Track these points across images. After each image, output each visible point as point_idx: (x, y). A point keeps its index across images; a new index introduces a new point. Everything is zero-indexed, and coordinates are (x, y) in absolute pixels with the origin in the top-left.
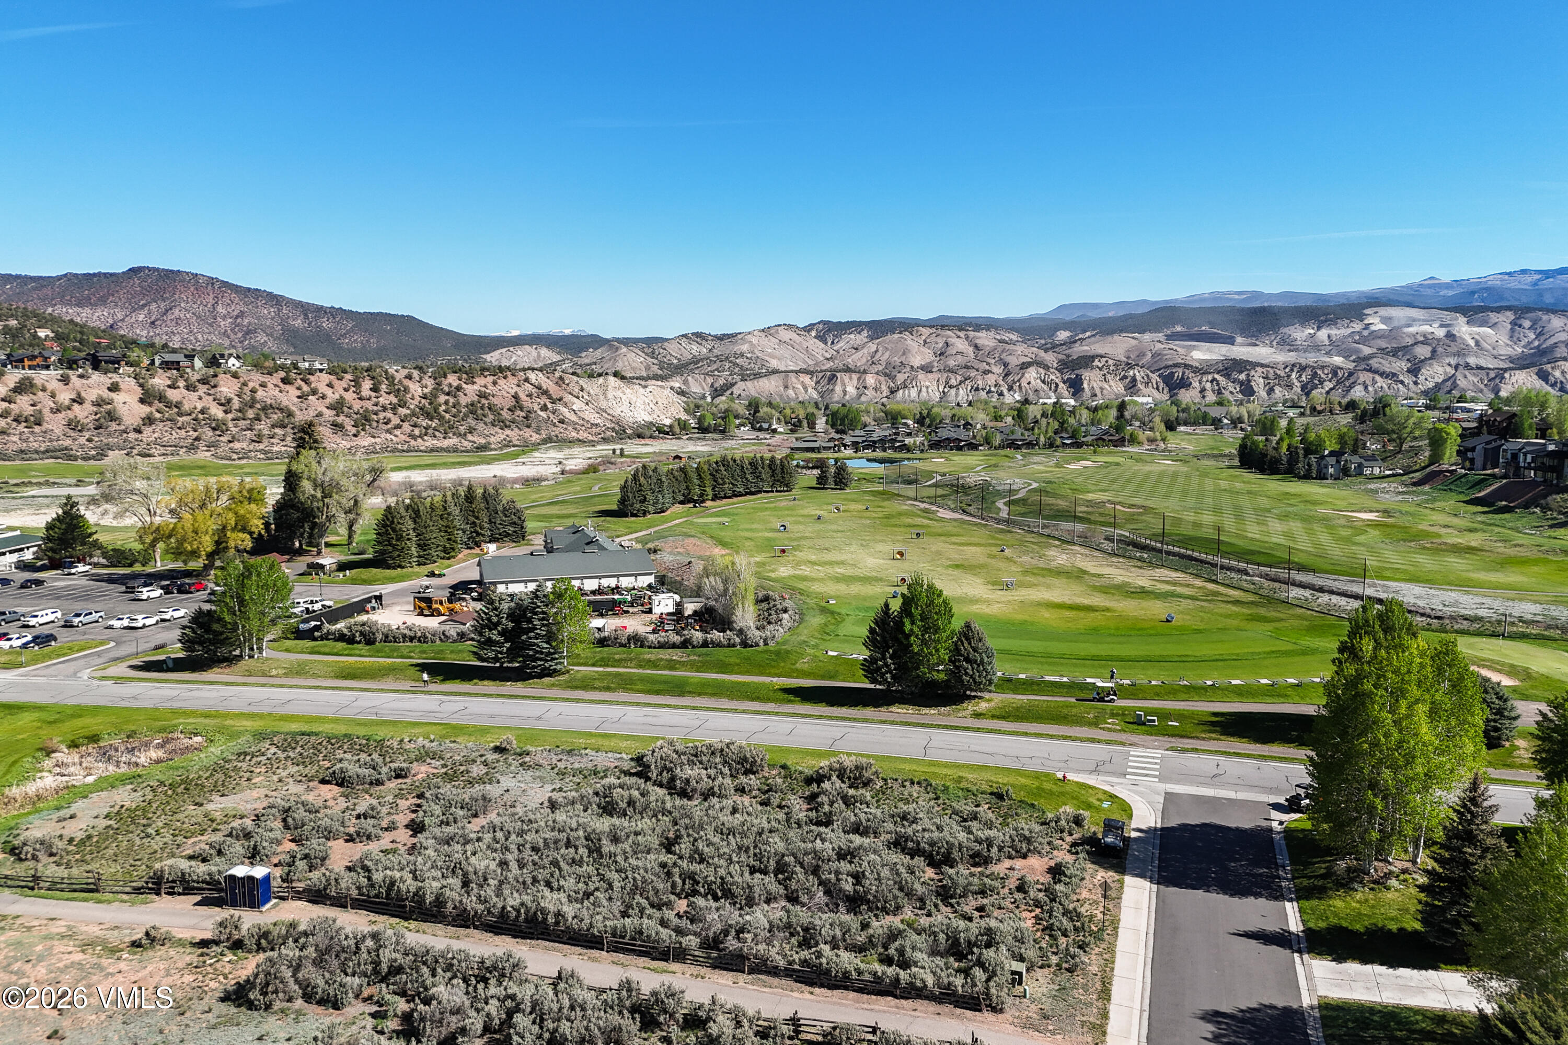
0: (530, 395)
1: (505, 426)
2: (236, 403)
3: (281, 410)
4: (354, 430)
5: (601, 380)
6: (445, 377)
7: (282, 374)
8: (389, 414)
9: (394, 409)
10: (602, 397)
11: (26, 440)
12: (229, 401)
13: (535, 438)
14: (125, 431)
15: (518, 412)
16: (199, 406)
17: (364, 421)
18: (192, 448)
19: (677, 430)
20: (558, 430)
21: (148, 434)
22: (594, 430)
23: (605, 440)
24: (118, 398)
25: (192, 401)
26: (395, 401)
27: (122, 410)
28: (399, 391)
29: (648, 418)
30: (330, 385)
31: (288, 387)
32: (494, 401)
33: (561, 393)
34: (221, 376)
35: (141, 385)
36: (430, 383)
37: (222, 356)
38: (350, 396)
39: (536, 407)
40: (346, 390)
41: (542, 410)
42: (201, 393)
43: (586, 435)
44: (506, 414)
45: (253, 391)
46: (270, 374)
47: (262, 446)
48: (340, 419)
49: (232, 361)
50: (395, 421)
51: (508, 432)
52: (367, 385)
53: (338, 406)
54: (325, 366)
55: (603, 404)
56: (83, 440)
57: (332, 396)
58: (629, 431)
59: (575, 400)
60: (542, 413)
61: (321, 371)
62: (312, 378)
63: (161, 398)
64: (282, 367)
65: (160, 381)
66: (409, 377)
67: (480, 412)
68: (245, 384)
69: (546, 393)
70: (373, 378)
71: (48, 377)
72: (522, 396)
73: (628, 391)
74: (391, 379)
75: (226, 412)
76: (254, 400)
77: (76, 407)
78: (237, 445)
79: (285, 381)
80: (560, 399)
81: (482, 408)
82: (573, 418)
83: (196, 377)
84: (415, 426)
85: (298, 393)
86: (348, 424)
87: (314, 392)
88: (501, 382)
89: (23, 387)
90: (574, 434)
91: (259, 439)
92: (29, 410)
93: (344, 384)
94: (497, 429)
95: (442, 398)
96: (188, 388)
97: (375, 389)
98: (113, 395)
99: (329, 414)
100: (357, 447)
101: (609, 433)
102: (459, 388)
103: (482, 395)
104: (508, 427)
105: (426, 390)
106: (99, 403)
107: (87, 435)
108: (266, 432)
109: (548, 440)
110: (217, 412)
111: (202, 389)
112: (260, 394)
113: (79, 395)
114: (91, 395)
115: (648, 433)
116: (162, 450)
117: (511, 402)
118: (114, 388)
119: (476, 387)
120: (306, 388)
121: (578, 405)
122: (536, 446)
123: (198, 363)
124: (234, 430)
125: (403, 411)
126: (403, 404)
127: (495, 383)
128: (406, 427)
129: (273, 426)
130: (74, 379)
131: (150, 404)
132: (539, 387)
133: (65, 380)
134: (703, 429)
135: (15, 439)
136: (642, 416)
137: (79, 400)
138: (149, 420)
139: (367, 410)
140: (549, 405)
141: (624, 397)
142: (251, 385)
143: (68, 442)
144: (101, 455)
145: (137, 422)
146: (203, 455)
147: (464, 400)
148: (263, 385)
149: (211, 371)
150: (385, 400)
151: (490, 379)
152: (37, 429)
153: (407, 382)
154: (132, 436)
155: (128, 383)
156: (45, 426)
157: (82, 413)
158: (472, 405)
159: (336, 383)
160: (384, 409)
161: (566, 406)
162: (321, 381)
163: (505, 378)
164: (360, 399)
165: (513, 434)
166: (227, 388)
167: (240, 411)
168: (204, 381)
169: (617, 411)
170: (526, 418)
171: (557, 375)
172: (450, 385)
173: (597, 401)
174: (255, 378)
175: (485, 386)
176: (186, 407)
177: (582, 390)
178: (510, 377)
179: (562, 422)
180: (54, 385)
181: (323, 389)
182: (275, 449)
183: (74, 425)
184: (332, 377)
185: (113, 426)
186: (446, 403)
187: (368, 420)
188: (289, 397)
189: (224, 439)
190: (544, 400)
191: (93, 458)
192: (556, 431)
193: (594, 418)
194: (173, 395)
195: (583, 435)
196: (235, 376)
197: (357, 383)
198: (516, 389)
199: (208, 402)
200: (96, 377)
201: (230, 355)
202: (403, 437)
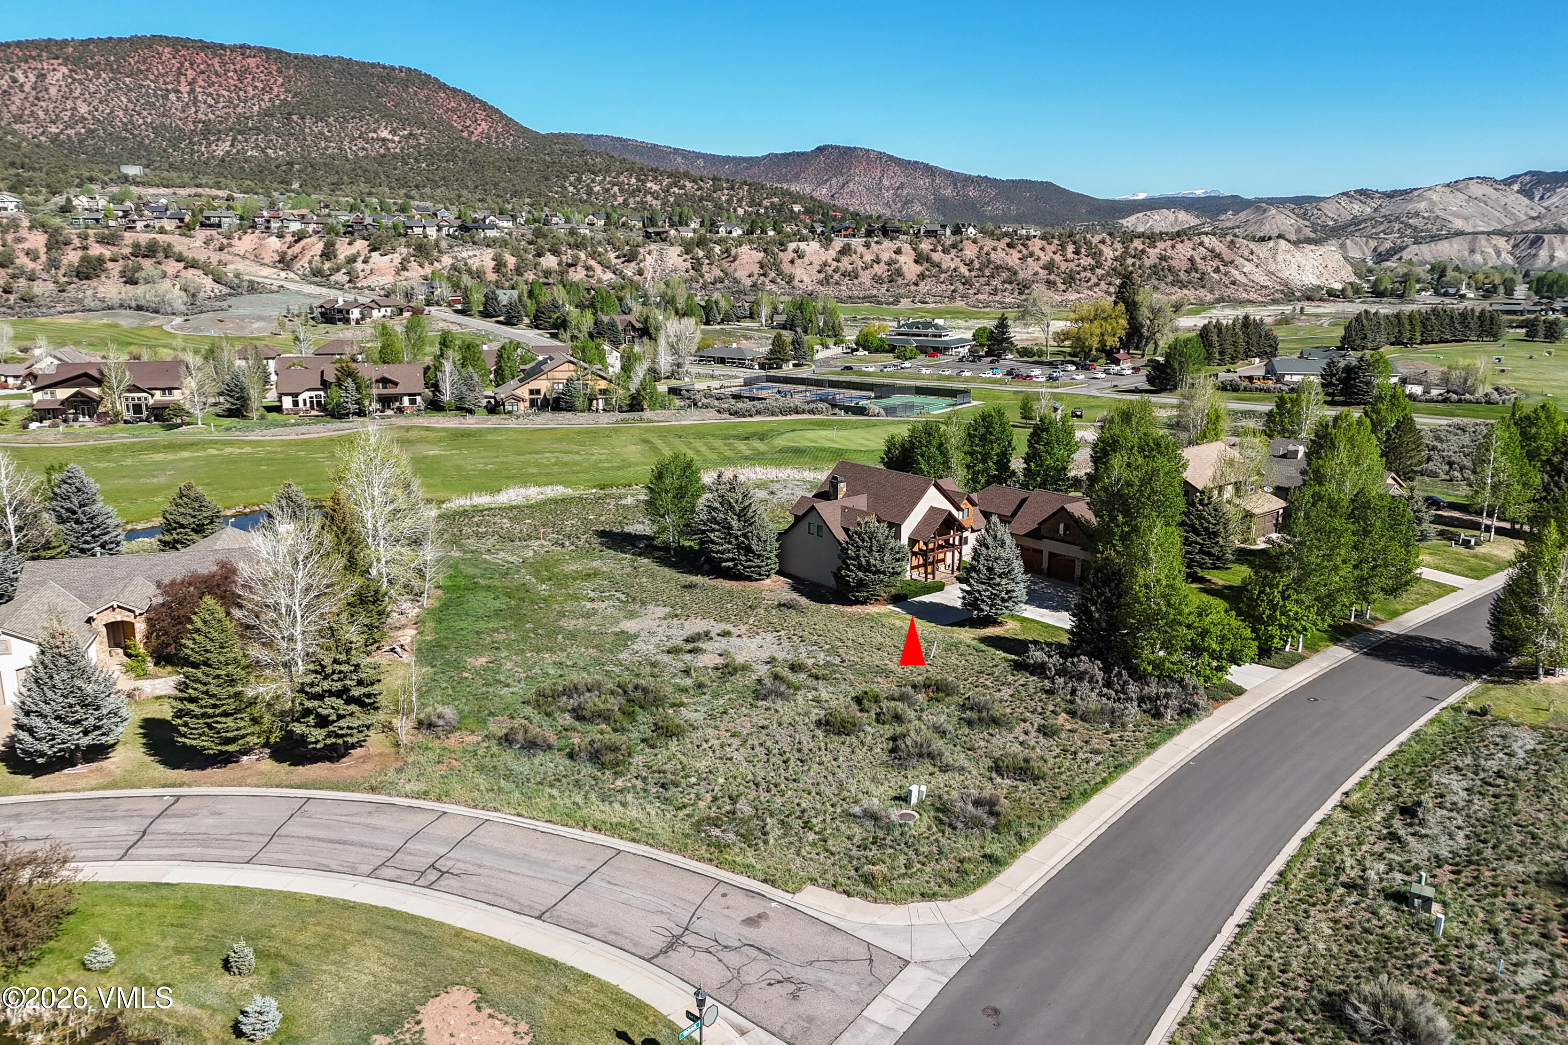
0: (1204, 259)
1: (1183, 286)
2: (977, 265)
3: (1008, 270)
4: (1063, 287)
5: (1271, 244)
6: (1132, 241)
7: (1007, 240)
8: (1089, 274)
9: (1092, 270)
10: (1271, 260)
11: (851, 289)
12: (972, 262)
13: (1209, 297)
14: (907, 285)
15: (1193, 274)
16: (953, 267)
17: (1070, 279)
18: (952, 298)
19: (1350, 293)
20: (1230, 291)
21: (923, 287)
22: (1264, 292)
23: (1275, 301)
24: (902, 259)
25: (948, 261)
26: (1093, 262)
27: (905, 269)
28: (1096, 255)
29: (1316, 282)
30: (1043, 249)
31: (1011, 251)
32: (1173, 263)
33: (1233, 257)
34: (965, 242)
35: (914, 249)
36: (1118, 246)
37: (964, 225)
38: (1058, 258)
39: (1210, 270)
40: (1054, 253)
41: (1214, 272)
42: (952, 255)
43: (1255, 296)
44: (1183, 276)
45: (988, 254)
46: (999, 240)
47: (997, 298)
48: (1052, 277)
49: (971, 229)
50: (1094, 280)
51: (1185, 291)
52: (1070, 248)
53: (1050, 267)
54: (1038, 233)
55: (1272, 267)
56: (883, 290)
57: (1045, 259)
58: (1298, 294)
59: (1246, 263)
60: (1214, 275)
61: (1035, 237)
62: (1030, 243)
63: (928, 259)
64: (1006, 234)
65: (925, 246)
66: (1103, 242)
67: (1161, 273)
68: (981, 248)
69: (1218, 256)
70: (1075, 243)
71: (857, 243)
72: (1198, 260)
73: (1298, 254)
74: (1088, 243)
75: (970, 271)
76: (989, 262)
77: (875, 265)
78: (980, 297)
79: (1010, 245)
80: (1232, 262)
81: (1162, 270)
82: (1244, 280)
83: (948, 243)
84: (1110, 284)
85: (1020, 256)
86: (1059, 281)
87: (1031, 255)
88: (1179, 246)
89: (846, 251)
90: (1245, 295)
91: (995, 292)
92: (850, 268)
93: (1053, 248)
94: (1176, 289)
95: (1130, 261)
96: (943, 252)
97: (1077, 252)
98: (898, 257)
99: (1043, 272)
100: (1067, 301)
101: (1278, 296)
102: (1143, 251)
103: (1163, 258)
104: (1186, 287)
105: (1116, 254)
106: (889, 264)
107: (885, 286)
108: (1000, 287)
109: (1221, 300)
110: (964, 270)
111: (954, 252)
112: (993, 256)
113: (877, 257)
114: (885, 257)
115: (1318, 296)
116: (933, 299)
117: (1185, 265)
118: (898, 252)
119: (1157, 251)
120: (1025, 252)
121: (1248, 267)
122: (1212, 305)
123: (948, 232)
124: (977, 285)
125: (1100, 272)
126: (1099, 265)
127: (1173, 247)
128: (1103, 285)
129: (1004, 282)
130: (873, 244)
131: (921, 264)
132: (1212, 251)
133: (867, 245)
134: (1378, 293)
135: (844, 288)
136: (1310, 279)
137: (877, 261)
138: (922, 276)
139: (1071, 271)
140: (1222, 268)
141: (1293, 260)
142: (986, 249)
143: (875, 292)
144: (896, 302)
145: (915, 279)
146: (960, 304)
147: (1147, 263)
148: (994, 249)
149: (958, 238)
150: (1086, 261)
151: (1169, 243)
152: (856, 281)
153: (1101, 246)
154: (913, 288)
155: (906, 248)
156: (860, 280)
157: (880, 269)
158: (1155, 266)
159: (1047, 246)
160: (1085, 269)
161: (1237, 268)
162: (1036, 245)
163: (1182, 242)
164: (1066, 261)
165: (1189, 293)
166: (970, 252)
167: (980, 269)
168: (954, 246)
169: (1285, 275)
170: (1201, 279)
171: (1229, 238)
172: (1136, 249)
173: (1267, 264)
174: (989, 243)
175: (1165, 250)
176: (944, 266)
177: (1252, 253)
178: (1186, 241)
179: (1233, 283)
180: (861, 249)
181: (1038, 253)
182: (1007, 300)
183: (877, 279)
184: (1044, 242)
185: (900, 281)
186: (1133, 265)
187: (1072, 278)
188: (1013, 258)
189: (971, 292)
190: (1216, 263)
191: (892, 303)
192: (1228, 292)
193: (1264, 280)
194: (936, 257)
195: (1253, 296)
196: (975, 241)
197: (1063, 247)
198: (1191, 252)
199: (957, 262)
200: (887, 243)
201: (969, 225)
202: (1101, 294)
